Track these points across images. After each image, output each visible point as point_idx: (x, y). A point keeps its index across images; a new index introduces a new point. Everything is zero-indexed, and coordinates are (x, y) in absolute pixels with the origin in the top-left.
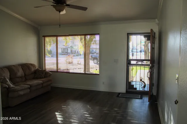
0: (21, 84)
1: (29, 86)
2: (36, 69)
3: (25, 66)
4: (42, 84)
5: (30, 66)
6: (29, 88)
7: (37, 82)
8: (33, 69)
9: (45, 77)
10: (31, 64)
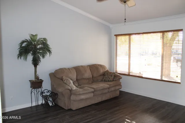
0: (86, 87)
1: (93, 90)
2: (105, 71)
3: (94, 68)
4: (109, 88)
5: (99, 67)
6: (93, 92)
7: (103, 86)
8: (102, 71)
9: (113, 81)
10: (101, 66)
